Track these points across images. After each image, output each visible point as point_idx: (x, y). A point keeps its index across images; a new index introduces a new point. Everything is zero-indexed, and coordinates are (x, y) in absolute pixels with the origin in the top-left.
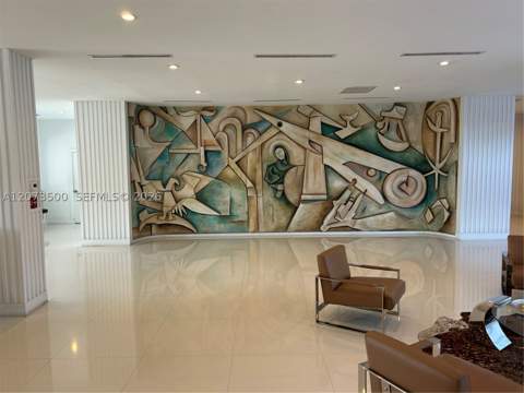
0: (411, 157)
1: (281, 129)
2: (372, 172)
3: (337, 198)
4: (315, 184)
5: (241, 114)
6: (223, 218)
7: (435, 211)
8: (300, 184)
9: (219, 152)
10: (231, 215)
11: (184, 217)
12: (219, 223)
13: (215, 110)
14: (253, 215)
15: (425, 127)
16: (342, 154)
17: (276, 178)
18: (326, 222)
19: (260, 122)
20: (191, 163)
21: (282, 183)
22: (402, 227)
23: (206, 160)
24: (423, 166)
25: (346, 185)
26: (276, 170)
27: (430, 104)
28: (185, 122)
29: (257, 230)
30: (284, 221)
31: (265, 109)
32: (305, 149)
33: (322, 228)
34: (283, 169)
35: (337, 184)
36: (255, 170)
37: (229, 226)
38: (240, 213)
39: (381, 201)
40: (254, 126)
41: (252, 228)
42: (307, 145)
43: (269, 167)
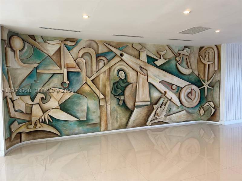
0: (193, 78)
1: (123, 58)
2: (174, 87)
3: (156, 104)
4: (143, 95)
5: (95, 45)
6: (81, 123)
7: (205, 109)
8: (135, 95)
9: (78, 73)
10: (88, 120)
11: (50, 124)
12: (79, 126)
13: (76, 41)
14: (104, 119)
15: (199, 60)
16: (159, 76)
17: (120, 91)
18: (150, 119)
19: (108, 52)
20: (56, 81)
21: (123, 95)
22: (189, 119)
23: (68, 79)
24: (198, 83)
25: (160, 95)
26: (119, 86)
27: (201, 48)
28: (51, 49)
29: (106, 129)
30: (124, 121)
31: (111, 43)
32: (137, 72)
33: (147, 124)
34: (124, 85)
35: (156, 95)
36: (105, 86)
37: (86, 128)
38: (94, 118)
39: (179, 104)
40: (104, 55)
41: (103, 128)
42: (138, 69)
43: (114, 84)
